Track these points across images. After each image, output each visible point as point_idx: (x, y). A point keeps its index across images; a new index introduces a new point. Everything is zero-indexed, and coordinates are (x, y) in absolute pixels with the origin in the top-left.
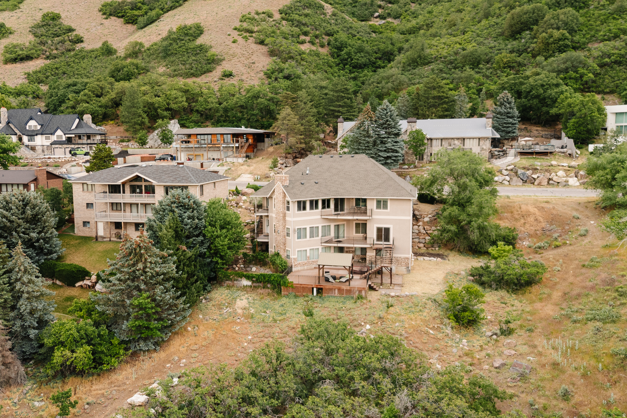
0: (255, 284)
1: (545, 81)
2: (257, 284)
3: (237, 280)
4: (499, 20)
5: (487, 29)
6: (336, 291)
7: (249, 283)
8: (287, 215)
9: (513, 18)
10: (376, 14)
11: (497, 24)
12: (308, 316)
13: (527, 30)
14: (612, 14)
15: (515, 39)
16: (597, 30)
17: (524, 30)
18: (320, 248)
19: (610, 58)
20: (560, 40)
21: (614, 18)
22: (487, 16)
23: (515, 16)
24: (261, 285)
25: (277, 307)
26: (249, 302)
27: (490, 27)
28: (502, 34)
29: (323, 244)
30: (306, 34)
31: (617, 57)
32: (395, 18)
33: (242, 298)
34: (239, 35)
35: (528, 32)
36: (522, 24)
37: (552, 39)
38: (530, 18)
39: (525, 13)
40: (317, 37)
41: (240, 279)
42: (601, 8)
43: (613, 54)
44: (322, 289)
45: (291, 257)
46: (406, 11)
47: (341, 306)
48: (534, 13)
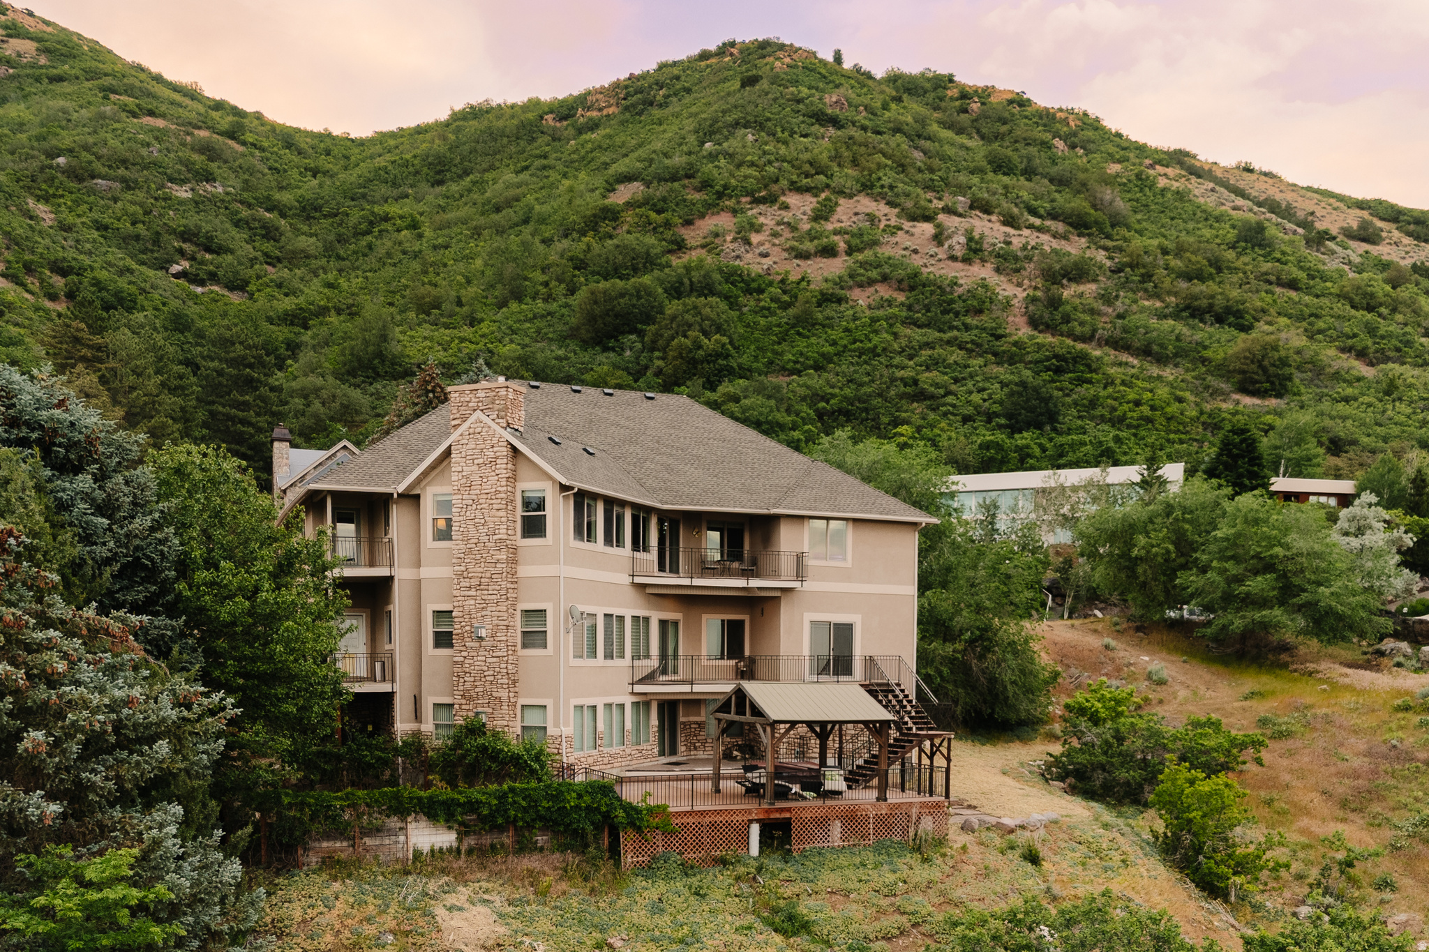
0: (471, 841)
2: (487, 840)
4: (554, 306)
5: (530, 320)
6: (836, 828)
7: (444, 838)
8: (521, 555)
9: (596, 302)
10: (176, 268)
11: (549, 314)
12: (795, 934)
13: (631, 332)
14: (793, 326)
15: (606, 349)
16: (775, 352)
17: (623, 333)
19: (827, 403)
21: (799, 334)
22: (518, 296)
23: (601, 298)
25: (639, 916)
26: (501, 916)
27: (535, 317)
28: (573, 334)
29: (639, 688)
31: (841, 402)
32: (232, 287)
33: (451, 900)
35: (633, 337)
36: (616, 316)
37: (701, 352)
38: (634, 306)
39: (622, 295)
41: (394, 822)
42: (766, 312)
43: (833, 396)
46: (259, 277)
48: (639, 298)
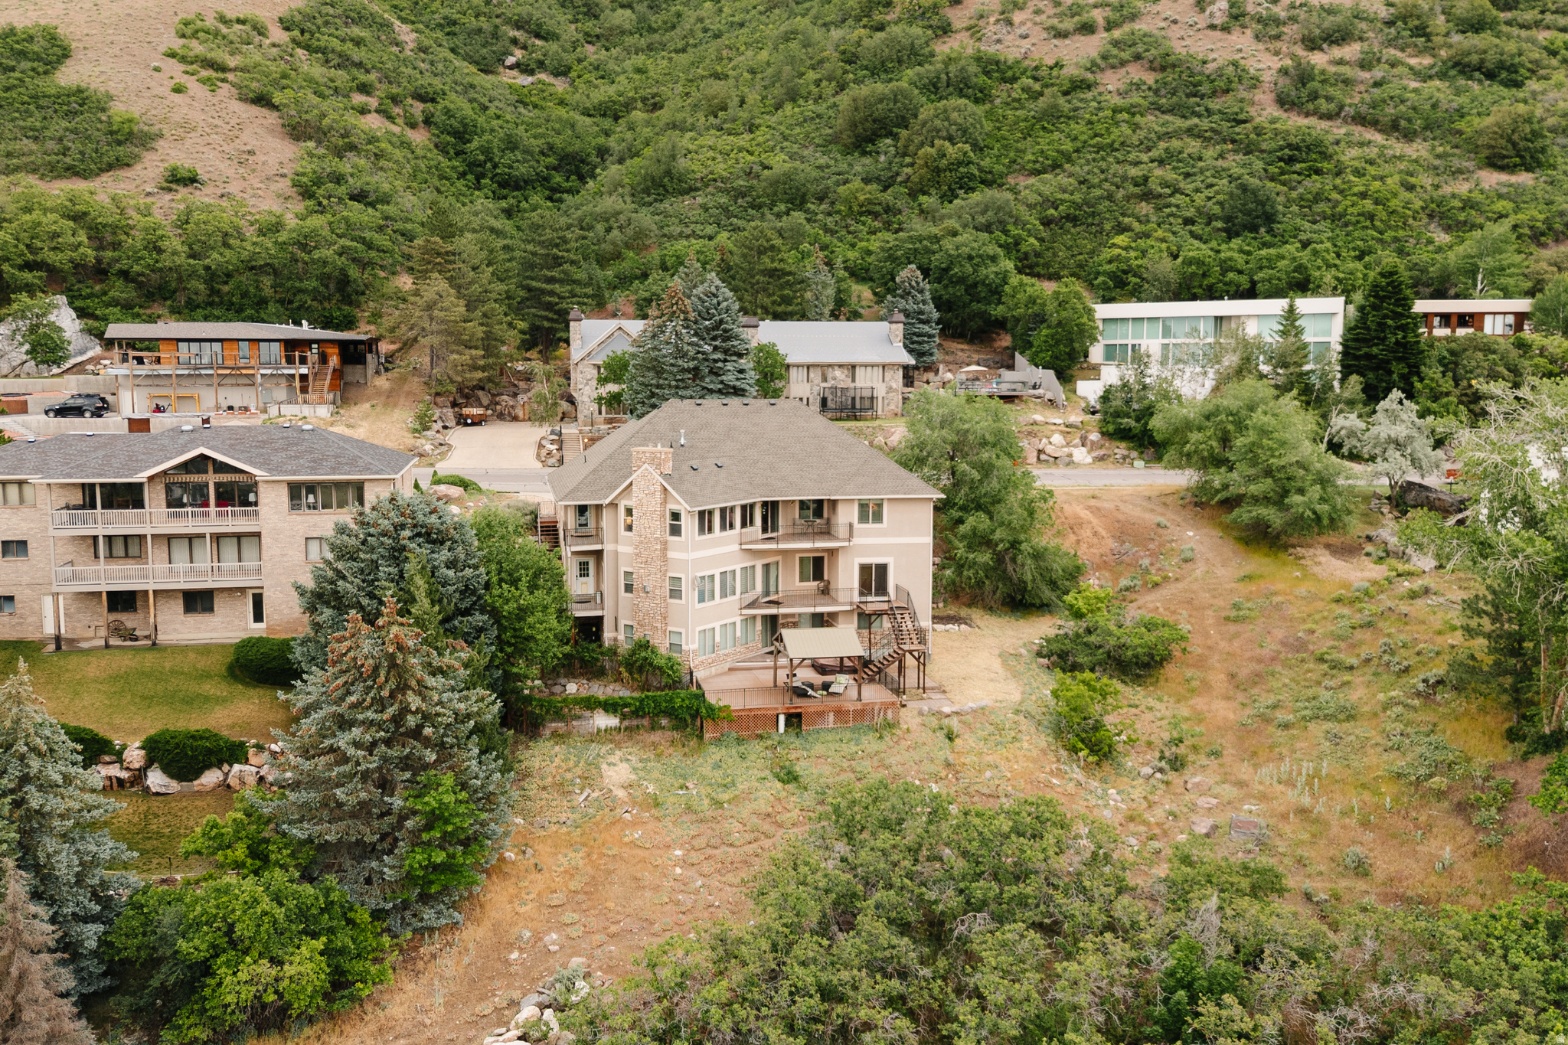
0: (626, 723)
1: (973, 249)
2: (635, 722)
3: (579, 718)
4: (821, 108)
5: (800, 125)
6: (831, 716)
7: (612, 721)
8: (669, 545)
9: (856, 109)
10: (511, 60)
11: (819, 116)
12: (789, 782)
13: (886, 136)
14: (1040, 120)
15: (864, 153)
16: (1018, 151)
17: (881, 136)
18: (738, 620)
19: (1056, 209)
20: (960, 163)
21: (1044, 128)
22: (793, 96)
23: (860, 103)
24: (645, 722)
25: (706, 770)
26: (634, 769)
27: (805, 121)
28: (834, 140)
29: (745, 612)
30: (364, 89)
31: (1069, 208)
32: (556, 74)
33: (612, 759)
34: (187, 73)
35: (888, 141)
36: (874, 121)
37: (945, 161)
38: (890, 110)
39: (881, 101)
40: (395, 100)
41: (588, 714)
42: (1016, 104)
43: (1063, 201)
44: (799, 716)
45: (684, 647)
46: (579, 61)
47: (854, 749)
48: (896, 102)
